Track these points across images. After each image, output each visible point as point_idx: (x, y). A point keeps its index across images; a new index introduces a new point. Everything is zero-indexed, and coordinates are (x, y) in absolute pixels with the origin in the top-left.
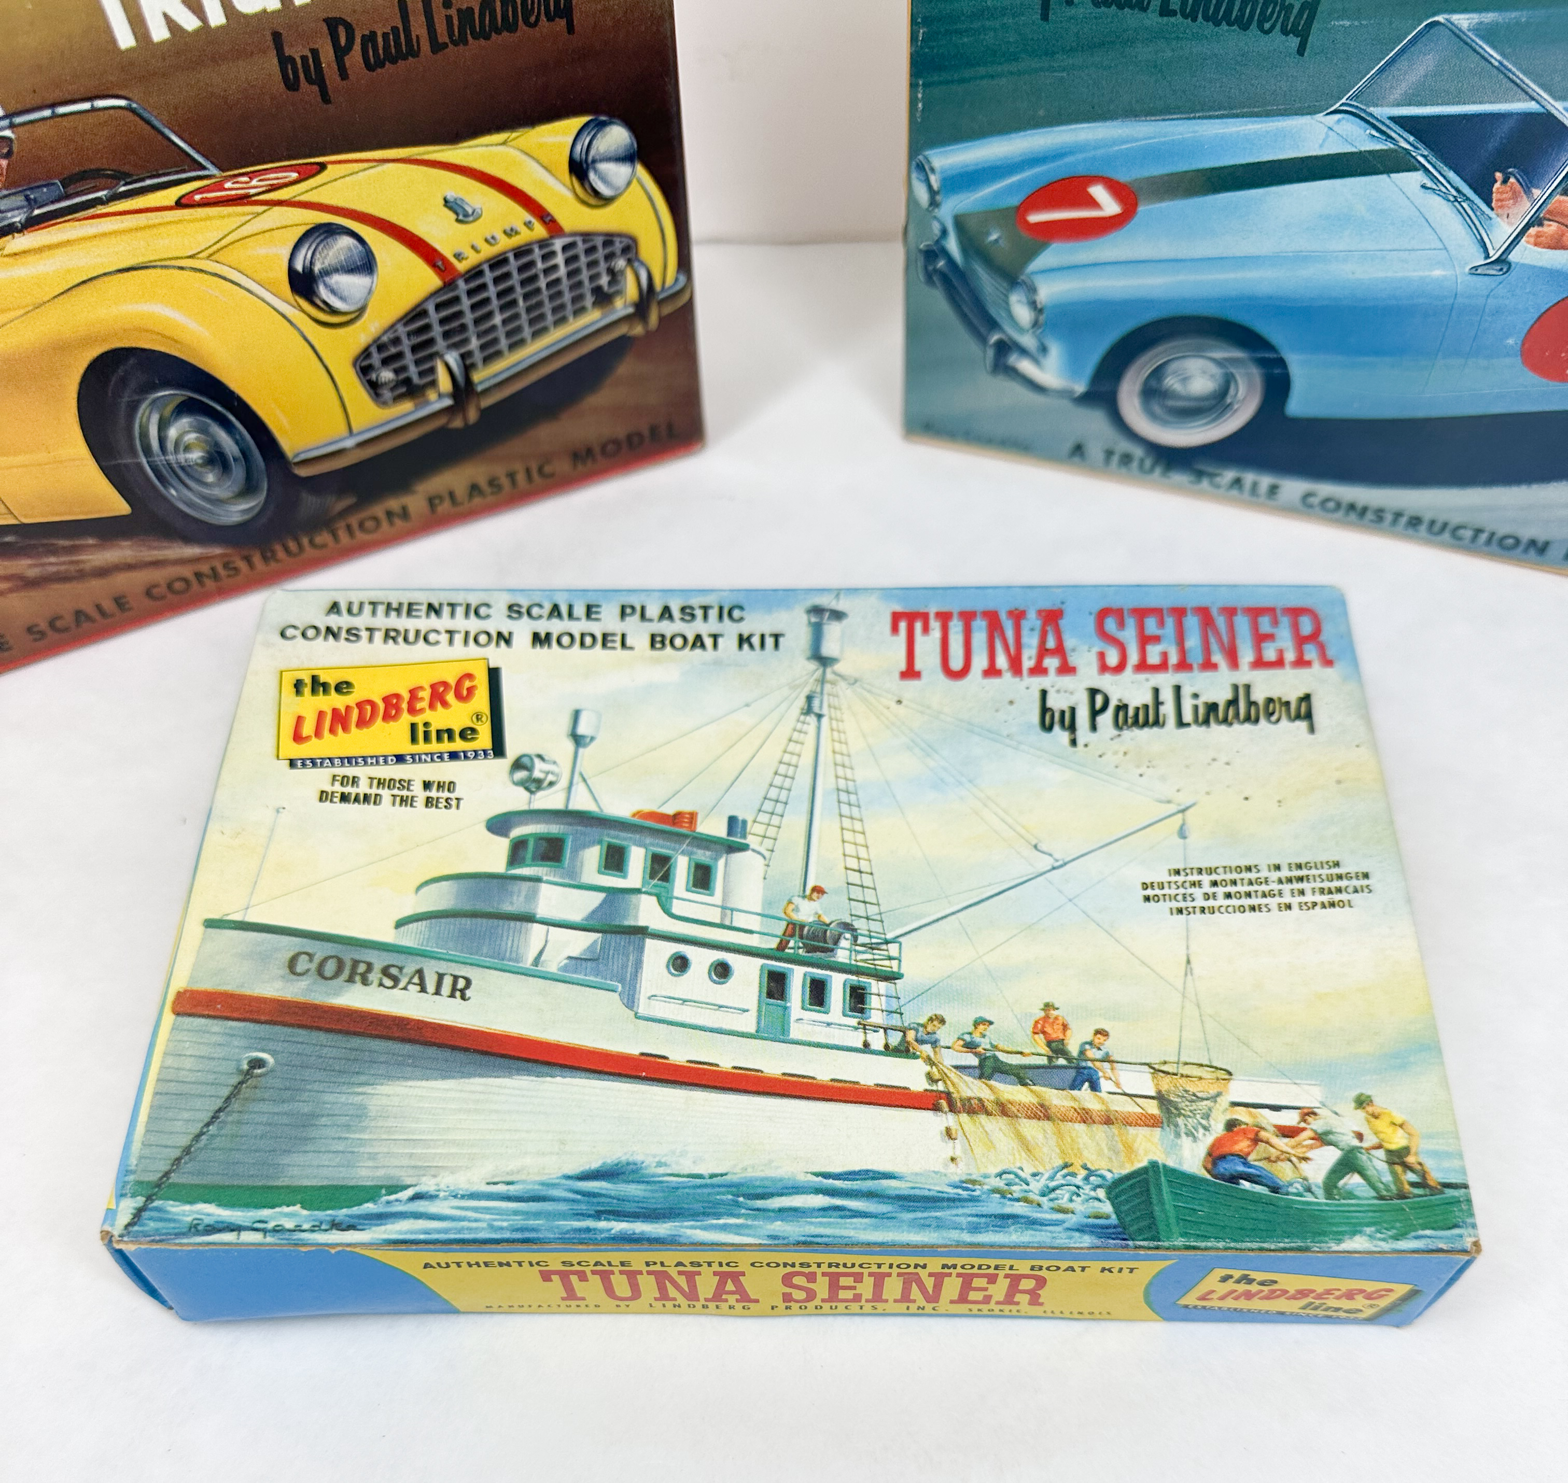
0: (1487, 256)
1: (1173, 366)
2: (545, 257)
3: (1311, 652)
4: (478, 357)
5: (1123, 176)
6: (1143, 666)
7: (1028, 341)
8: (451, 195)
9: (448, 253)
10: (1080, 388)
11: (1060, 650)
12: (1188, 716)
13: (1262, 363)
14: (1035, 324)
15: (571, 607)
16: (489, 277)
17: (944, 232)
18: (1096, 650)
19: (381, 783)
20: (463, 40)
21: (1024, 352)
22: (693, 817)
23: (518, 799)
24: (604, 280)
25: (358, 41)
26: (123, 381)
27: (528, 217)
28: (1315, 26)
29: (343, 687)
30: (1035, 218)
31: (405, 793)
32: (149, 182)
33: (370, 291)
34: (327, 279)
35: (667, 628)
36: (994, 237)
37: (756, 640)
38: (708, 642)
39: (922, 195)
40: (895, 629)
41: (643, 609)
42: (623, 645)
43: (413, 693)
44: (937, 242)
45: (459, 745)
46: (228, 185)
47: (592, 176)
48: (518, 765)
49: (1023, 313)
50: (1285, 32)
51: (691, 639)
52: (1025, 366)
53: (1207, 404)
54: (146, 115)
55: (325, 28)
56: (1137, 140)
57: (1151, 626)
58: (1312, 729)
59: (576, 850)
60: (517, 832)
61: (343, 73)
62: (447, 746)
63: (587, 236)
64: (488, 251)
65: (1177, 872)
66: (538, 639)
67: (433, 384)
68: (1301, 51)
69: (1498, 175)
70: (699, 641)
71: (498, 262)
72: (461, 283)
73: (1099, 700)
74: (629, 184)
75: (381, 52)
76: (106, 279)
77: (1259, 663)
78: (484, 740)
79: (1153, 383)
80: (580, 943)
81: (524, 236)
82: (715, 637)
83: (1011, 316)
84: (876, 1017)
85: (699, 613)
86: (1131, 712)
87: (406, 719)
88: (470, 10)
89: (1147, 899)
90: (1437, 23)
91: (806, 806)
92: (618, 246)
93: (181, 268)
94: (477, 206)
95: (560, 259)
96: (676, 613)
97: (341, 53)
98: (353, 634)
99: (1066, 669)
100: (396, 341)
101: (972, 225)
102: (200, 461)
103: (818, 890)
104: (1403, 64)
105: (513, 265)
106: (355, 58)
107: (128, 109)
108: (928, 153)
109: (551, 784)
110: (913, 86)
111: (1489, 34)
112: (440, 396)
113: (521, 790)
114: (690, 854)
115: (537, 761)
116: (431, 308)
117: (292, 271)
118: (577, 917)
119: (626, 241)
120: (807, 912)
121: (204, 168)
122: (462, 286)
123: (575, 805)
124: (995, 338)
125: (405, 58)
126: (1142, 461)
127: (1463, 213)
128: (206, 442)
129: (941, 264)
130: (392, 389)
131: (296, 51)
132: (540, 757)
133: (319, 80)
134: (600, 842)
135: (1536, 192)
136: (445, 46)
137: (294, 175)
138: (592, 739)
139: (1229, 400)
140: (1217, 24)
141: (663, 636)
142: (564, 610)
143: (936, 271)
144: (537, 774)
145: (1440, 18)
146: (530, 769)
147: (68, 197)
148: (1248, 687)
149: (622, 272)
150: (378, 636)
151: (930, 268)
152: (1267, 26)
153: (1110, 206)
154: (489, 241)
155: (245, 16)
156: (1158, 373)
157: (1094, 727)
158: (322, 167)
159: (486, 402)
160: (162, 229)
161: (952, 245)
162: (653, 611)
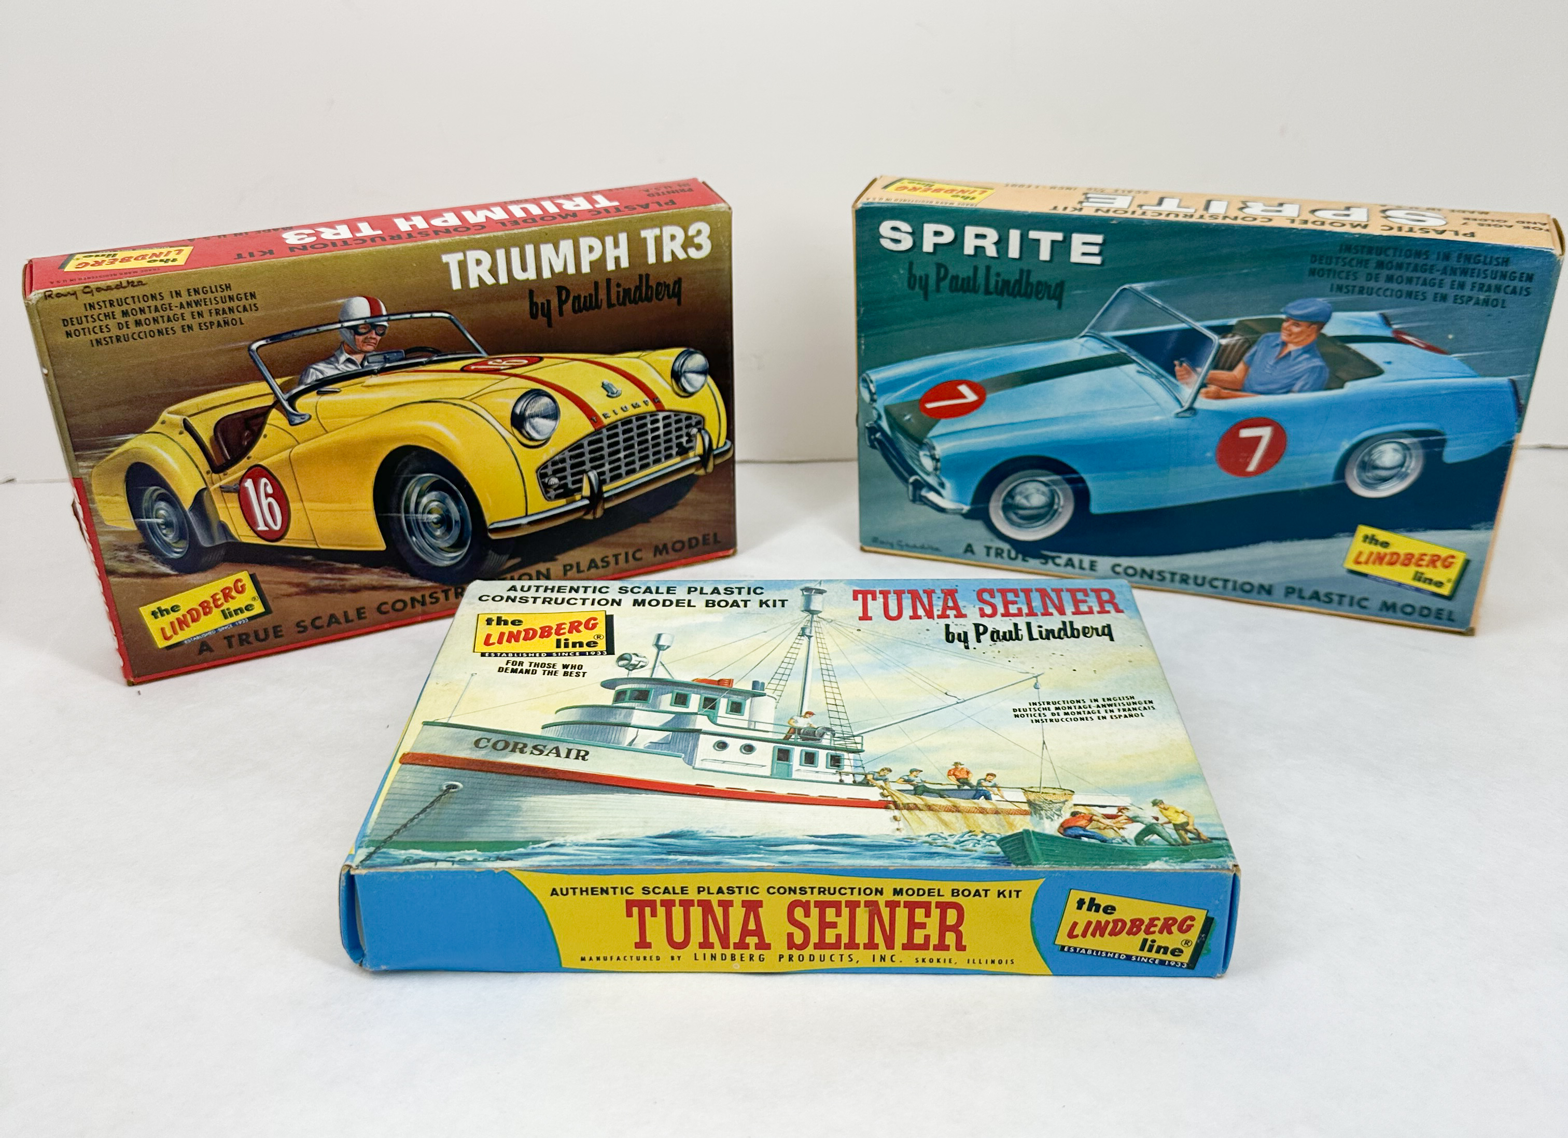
0: (1182, 407)
1: (1018, 490)
2: (653, 422)
3: (1108, 607)
5: (976, 379)
6: (1007, 614)
7: (932, 480)
9: (600, 413)
10: (966, 508)
11: (956, 607)
12: (1036, 635)
13: (1070, 481)
14: (936, 469)
16: (620, 429)
17: (880, 417)
18: (977, 607)
19: (536, 665)
21: (932, 488)
22: (730, 682)
23: (623, 673)
24: (684, 440)
28: (1065, 294)
30: (929, 406)
31: (551, 669)
33: (554, 430)
34: (532, 420)
35: (717, 598)
36: (908, 417)
37: (770, 603)
38: (742, 604)
39: (866, 396)
40: (855, 598)
41: (702, 589)
42: (689, 605)
44: (876, 422)
45: (585, 649)
47: (683, 380)
48: (621, 658)
49: (928, 464)
50: (1050, 298)
51: (730, 603)
52: (932, 496)
53: (1042, 511)
56: (981, 359)
57: (1011, 597)
58: (1112, 639)
59: (656, 696)
60: (619, 688)
62: (578, 649)
63: (677, 413)
64: (622, 415)
65: (1035, 704)
66: (636, 602)
68: (1060, 306)
69: (1176, 362)
70: (735, 604)
71: (626, 421)
72: (604, 431)
73: (981, 629)
74: (703, 386)
77: (1077, 612)
78: (602, 645)
79: (1010, 501)
80: (659, 736)
81: (643, 409)
82: (746, 602)
83: (921, 466)
84: (847, 769)
85: (736, 591)
86: (1001, 634)
89: (1016, 716)
90: (1125, 289)
91: (802, 676)
92: (693, 421)
93: (455, 404)
95: (660, 424)
96: (722, 591)
99: (960, 615)
100: (563, 461)
101: (895, 411)
103: (810, 714)
104: (1112, 310)
105: (635, 424)
108: (868, 372)
109: (642, 667)
110: (859, 337)
111: (1153, 291)
114: (728, 698)
115: (633, 657)
116: (585, 443)
117: (513, 413)
118: (657, 725)
119: (699, 418)
120: (802, 723)
122: (605, 433)
123: (657, 675)
124: (912, 479)
126: (1009, 552)
127: (1163, 384)
129: (878, 435)
132: (637, 655)
134: (672, 692)
135: (1199, 370)
138: (668, 647)
139: (1055, 507)
140: (1015, 297)
141: (714, 601)
142: (654, 590)
143: (876, 439)
144: (633, 662)
145: (1126, 286)
148: (1071, 623)
149: (695, 436)
151: (873, 437)
152: (1040, 296)
153: (971, 397)
154: (624, 409)
156: (1011, 495)
157: (979, 641)
160: (450, 382)
161: (884, 424)
162: (708, 590)
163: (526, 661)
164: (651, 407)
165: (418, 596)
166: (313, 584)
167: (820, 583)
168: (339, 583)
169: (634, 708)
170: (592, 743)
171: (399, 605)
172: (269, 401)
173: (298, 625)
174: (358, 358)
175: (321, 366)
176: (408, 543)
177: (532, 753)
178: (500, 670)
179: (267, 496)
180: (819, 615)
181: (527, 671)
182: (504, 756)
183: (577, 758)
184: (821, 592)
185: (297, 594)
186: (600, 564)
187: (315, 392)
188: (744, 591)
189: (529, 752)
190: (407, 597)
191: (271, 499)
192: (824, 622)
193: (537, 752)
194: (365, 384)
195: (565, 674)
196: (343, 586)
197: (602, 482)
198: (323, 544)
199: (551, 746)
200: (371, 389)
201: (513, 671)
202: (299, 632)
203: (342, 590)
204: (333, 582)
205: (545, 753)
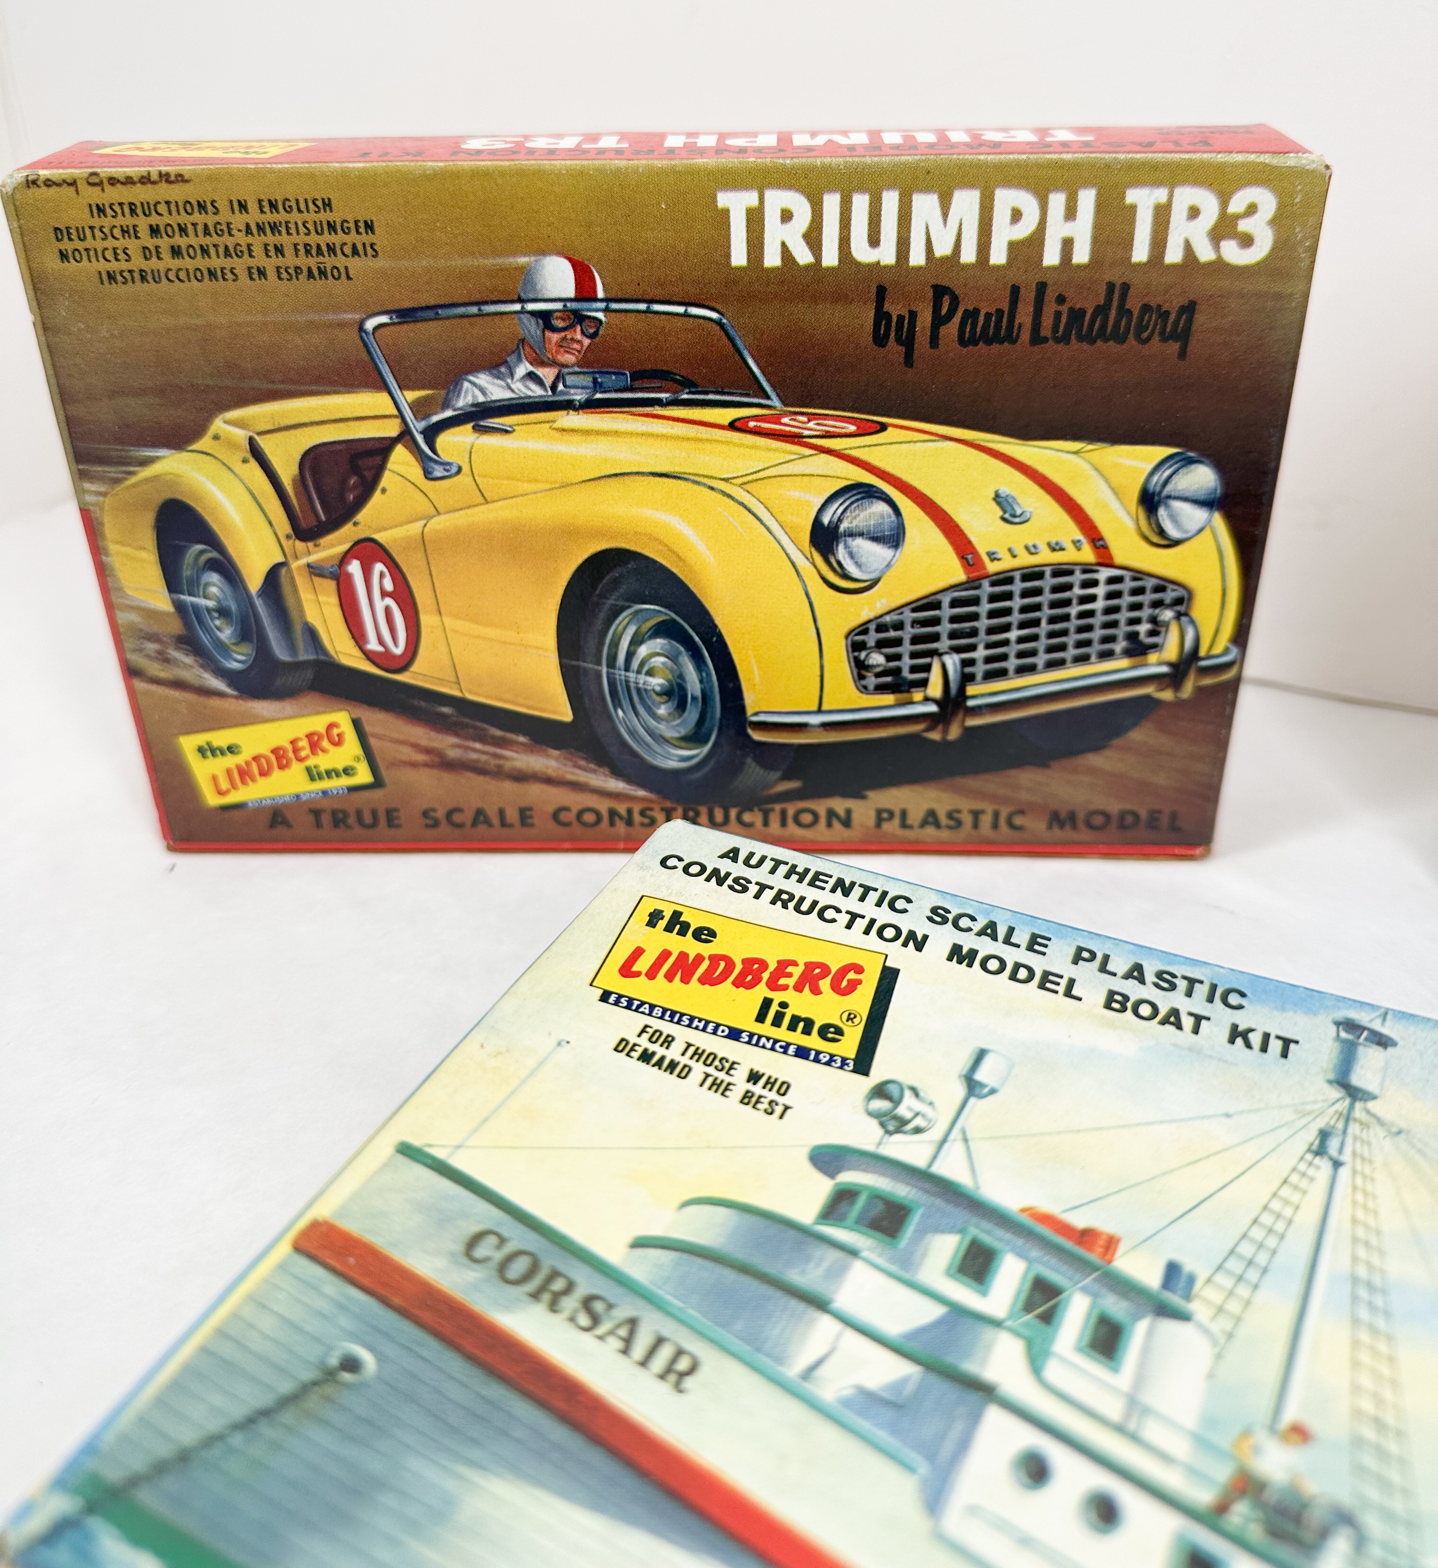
2: (1086, 584)
4: (980, 669)
8: (1004, 490)
9: (982, 550)
15: (1011, 931)
16: (1018, 587)
19: (698, 1054)
20: (1065, 339)
22: (1111, 1243)
24: (1143, 628)
25: (959, 314)
26: (616, 583)
27: (1079, 536)
29: (704, 934)
31: (722, 1075)
32: (711, 397)
33: (889, 566)
34: (849, 540)
35: (1133, 990)
37: (1255, 1039)
38: (1188, 1022)
41: (1106, 958)
42: (1068, 993)
43: (783, 965)
45: (813, 1041)
46: (785, 420)
47: (1162, 512)
48: (880, 1091)
51: (1163, 1011)
54: (732, 332)
55: (930, 294)
59: (923, 1231)
60: (849, 1177)
61: (934, 340)
62: (797, 1038)
63: (1138, 575)
64: (1025, 560)
66: (957, 954)
67: (923, 683)
70: (1173, 1019)
71: (1033, 574)
72: (986, 583)
74: (1201, 530)
75: (979, 330)
76: (637, 478)
78: (849, 1046)
81: (1069, 556)
82: (1198, 1019)
85: (1182, 985)
87: (762, 991)
88: (1083, 312)
92: (1169, 596)
93: (712, 488)
94: (1028, 509)
95: (1100, 591)
96: (1150, 977)
97: (939, 320)
98: (741, 886)
100: (899, 626)
102: (658, 689)
105: (1048, 582)
106: (951, 330)
107: (719, 323)
109: (918, 1130)
112: (927, 699)
113: (874, 1123)
114: (1095, 1296)
115: (908, 1094)
116: (946, 600)
117: (817, 522)
119: (1180, 593)
121: (768, 397)
122: (987, 589)
123: (941, 1169)
125: (1001, 341)
128: (672, 671)
130: (878, 675)
131: (895, 309)
132: (915, 1092)
133: (908, 343)
134: (962, 1231)
136: (1046, 340)
137: (852, 428)
138: (993, 1091)
141: (1126, 998)
142: (1001, 933)
144: (903, 1111)
146: (897, 1102)
147: (631, 389)
149: (1167, 625)
150: (768, 895)
154: (1032, 550)
155: (858, 264)
158: (883, 427)
159: (973, 722)
160: (708, 446)
162: (1119, 965)
163: (682, 1034)
164: (1088, 555)
165: (622, 809)
166: (453, 754)
167: (1384, 1016)
168: (494, 762)
169: (853, 1253)
170: (720, 1333)
171: (589, 818)
172: (392, 429)
173: (425, 814)
174: (548, 374)
175: (483, 379)
176: (610, 718)
177: (572, 1319)
178: (623, 1046)
179: (384, 594)
180: (1371, 1105)
181: (672, 1066)
182: (508, 1307)
183: (662, 1377)
184: (1382, 1041)
185: (426, 765)
186: (944, 820)
187: (469, 427)
188: (1201, 991)
189: (566, 1314)
190: (603, 806)
191: (389, 601)
192: (1381, 1132)
193: (584, 1320)
194: (555, 425)
195: (747, 1098)
196: (499, 767)
197: (967, 679)
198: (470, 692)
199: (622, 1312)
200: (566, 437)
201: (646, 1057)
202: (427, 826)
203: (499, 774)
204: (484, 758)
205: (601, 1330)
